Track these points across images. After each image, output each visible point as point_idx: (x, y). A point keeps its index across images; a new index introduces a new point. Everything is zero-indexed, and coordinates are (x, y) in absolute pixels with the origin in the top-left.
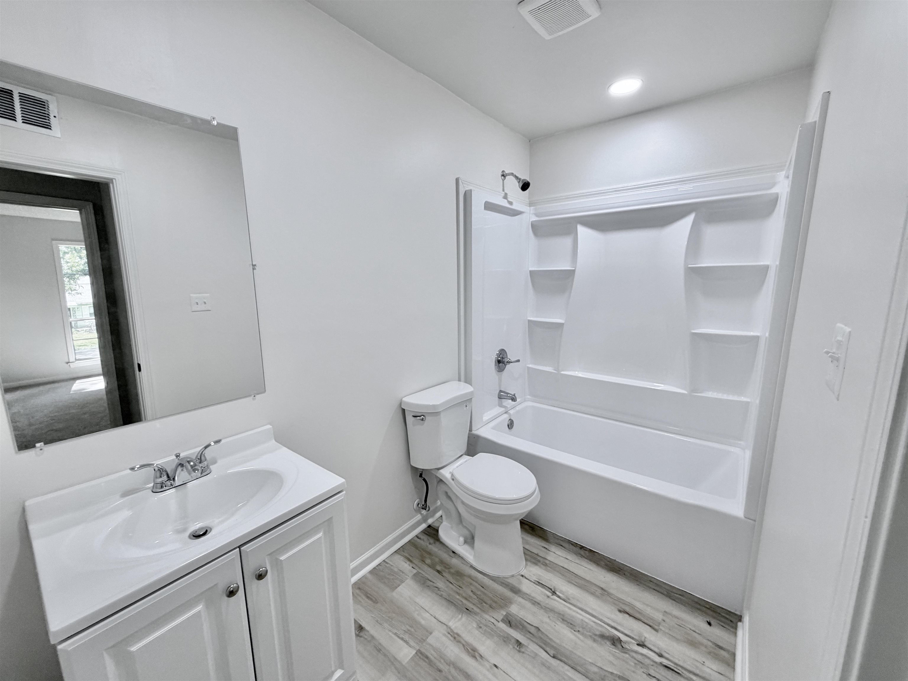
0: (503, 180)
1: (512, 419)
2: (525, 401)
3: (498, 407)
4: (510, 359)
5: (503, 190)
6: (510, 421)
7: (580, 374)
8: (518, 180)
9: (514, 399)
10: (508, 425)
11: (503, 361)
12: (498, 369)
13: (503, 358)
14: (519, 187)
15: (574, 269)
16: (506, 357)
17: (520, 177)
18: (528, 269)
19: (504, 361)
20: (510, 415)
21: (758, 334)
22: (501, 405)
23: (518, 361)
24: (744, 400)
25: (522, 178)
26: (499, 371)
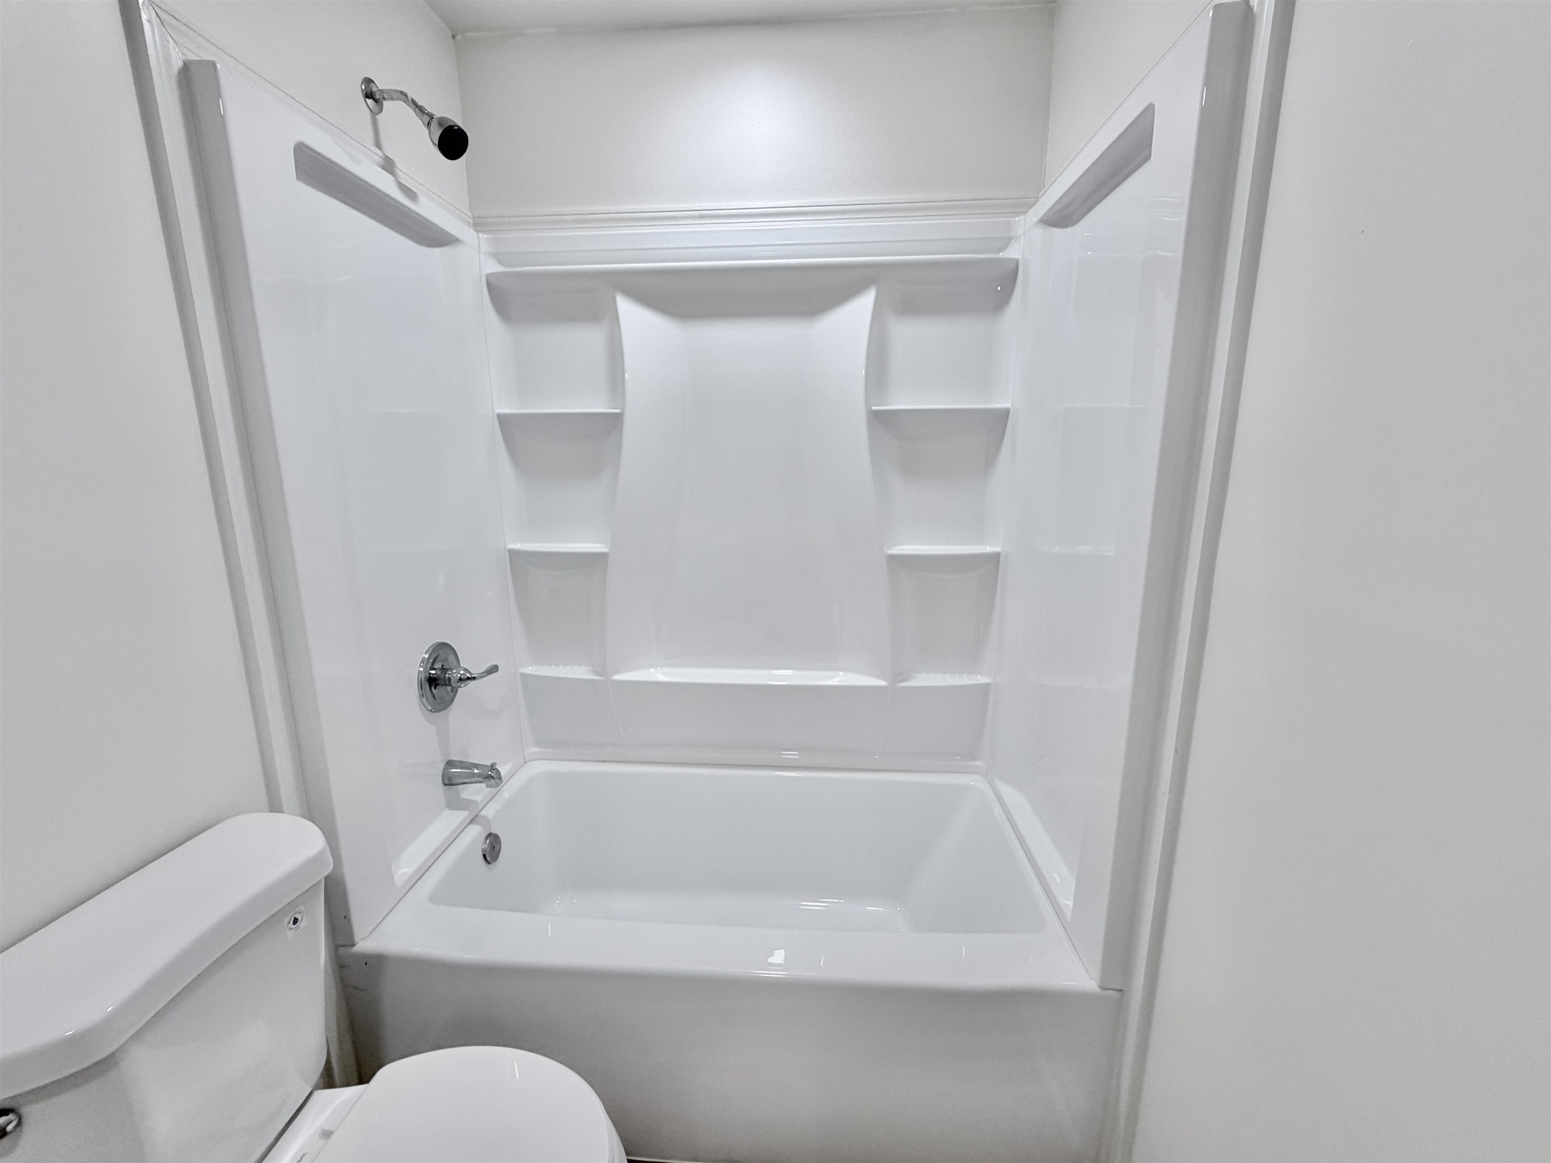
0: (374, 114)
1: (494, 831)
2: (525, 763)
3: (447, 811)
4: (466, 670)
5: (378, 145)
6: (488, 841)
7: (659, 675)
8: (427, 119)
9: (491, 776)
10: (484, 856)
11: (445, 677)
12: (430, 705)
13: (444, 670)
14: (434, 144)
15: (618, 411)
16: (455, 663)
17: (429, 109)
18: (493, 412)
19: (449, 679)
20: (486, 822)
21: (998, 549)
22: (454, 804)
23: (494, 669)
24: (982, 681)
25: (438, 114)
26: (435, 710)
